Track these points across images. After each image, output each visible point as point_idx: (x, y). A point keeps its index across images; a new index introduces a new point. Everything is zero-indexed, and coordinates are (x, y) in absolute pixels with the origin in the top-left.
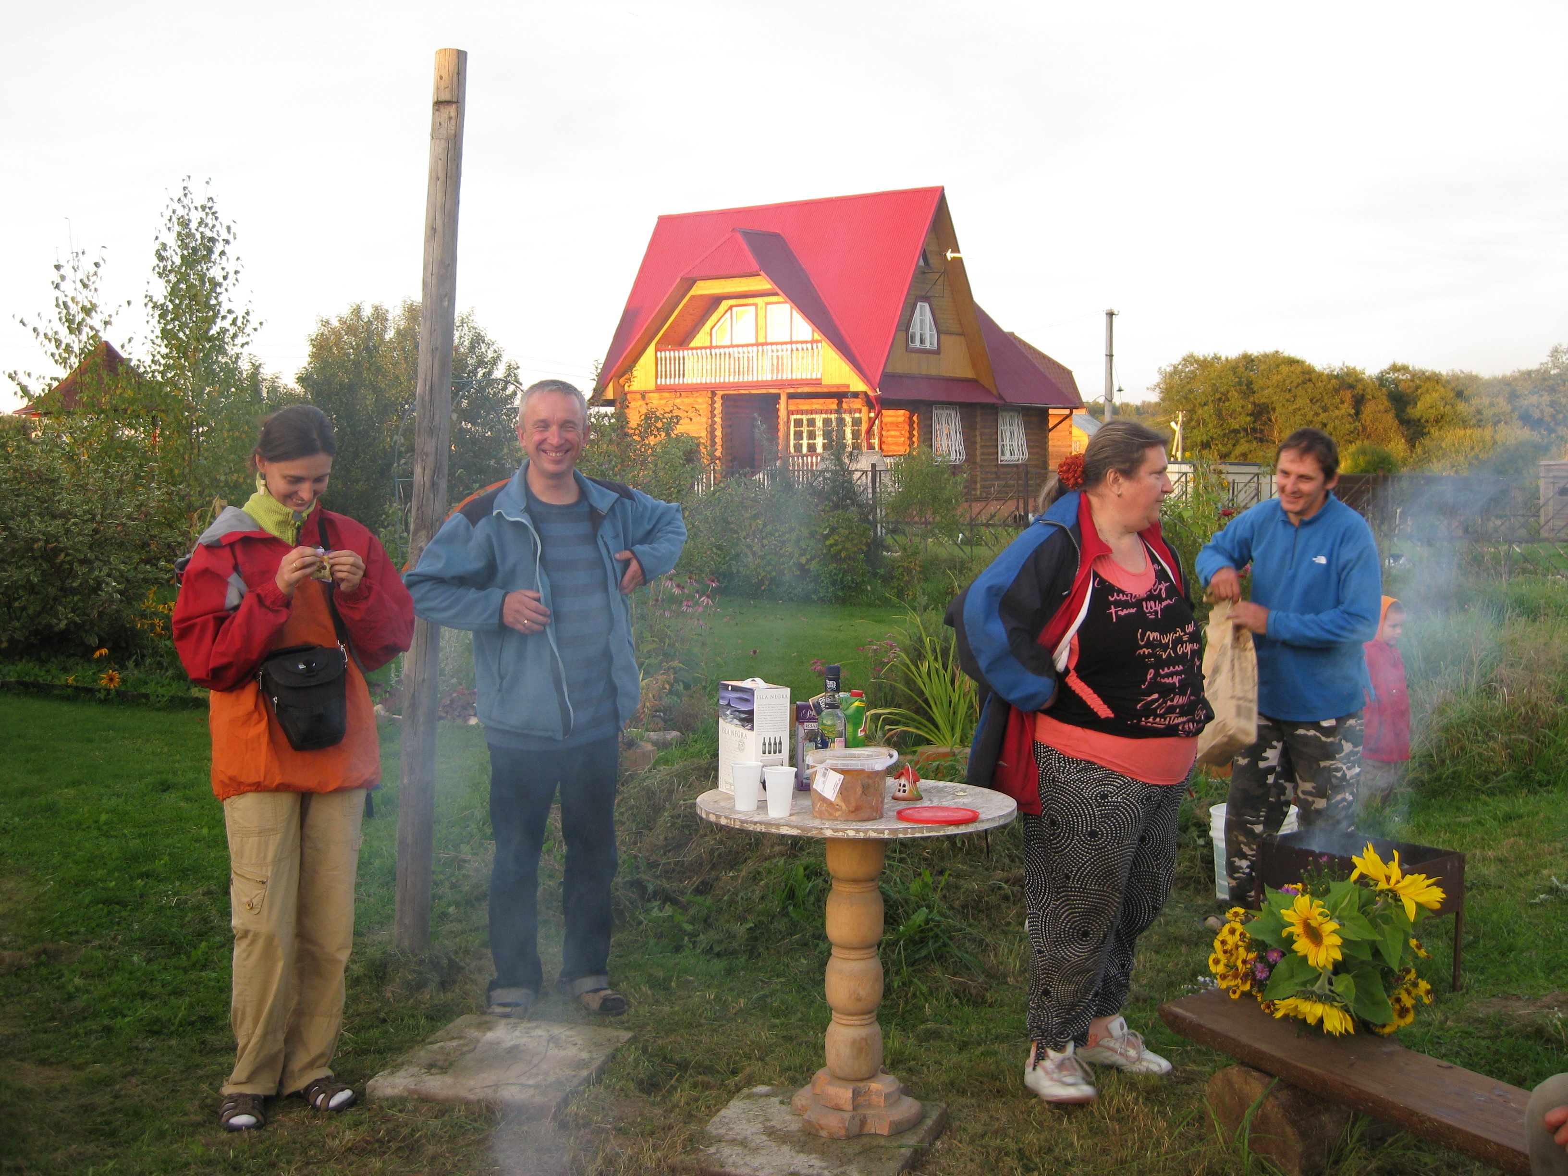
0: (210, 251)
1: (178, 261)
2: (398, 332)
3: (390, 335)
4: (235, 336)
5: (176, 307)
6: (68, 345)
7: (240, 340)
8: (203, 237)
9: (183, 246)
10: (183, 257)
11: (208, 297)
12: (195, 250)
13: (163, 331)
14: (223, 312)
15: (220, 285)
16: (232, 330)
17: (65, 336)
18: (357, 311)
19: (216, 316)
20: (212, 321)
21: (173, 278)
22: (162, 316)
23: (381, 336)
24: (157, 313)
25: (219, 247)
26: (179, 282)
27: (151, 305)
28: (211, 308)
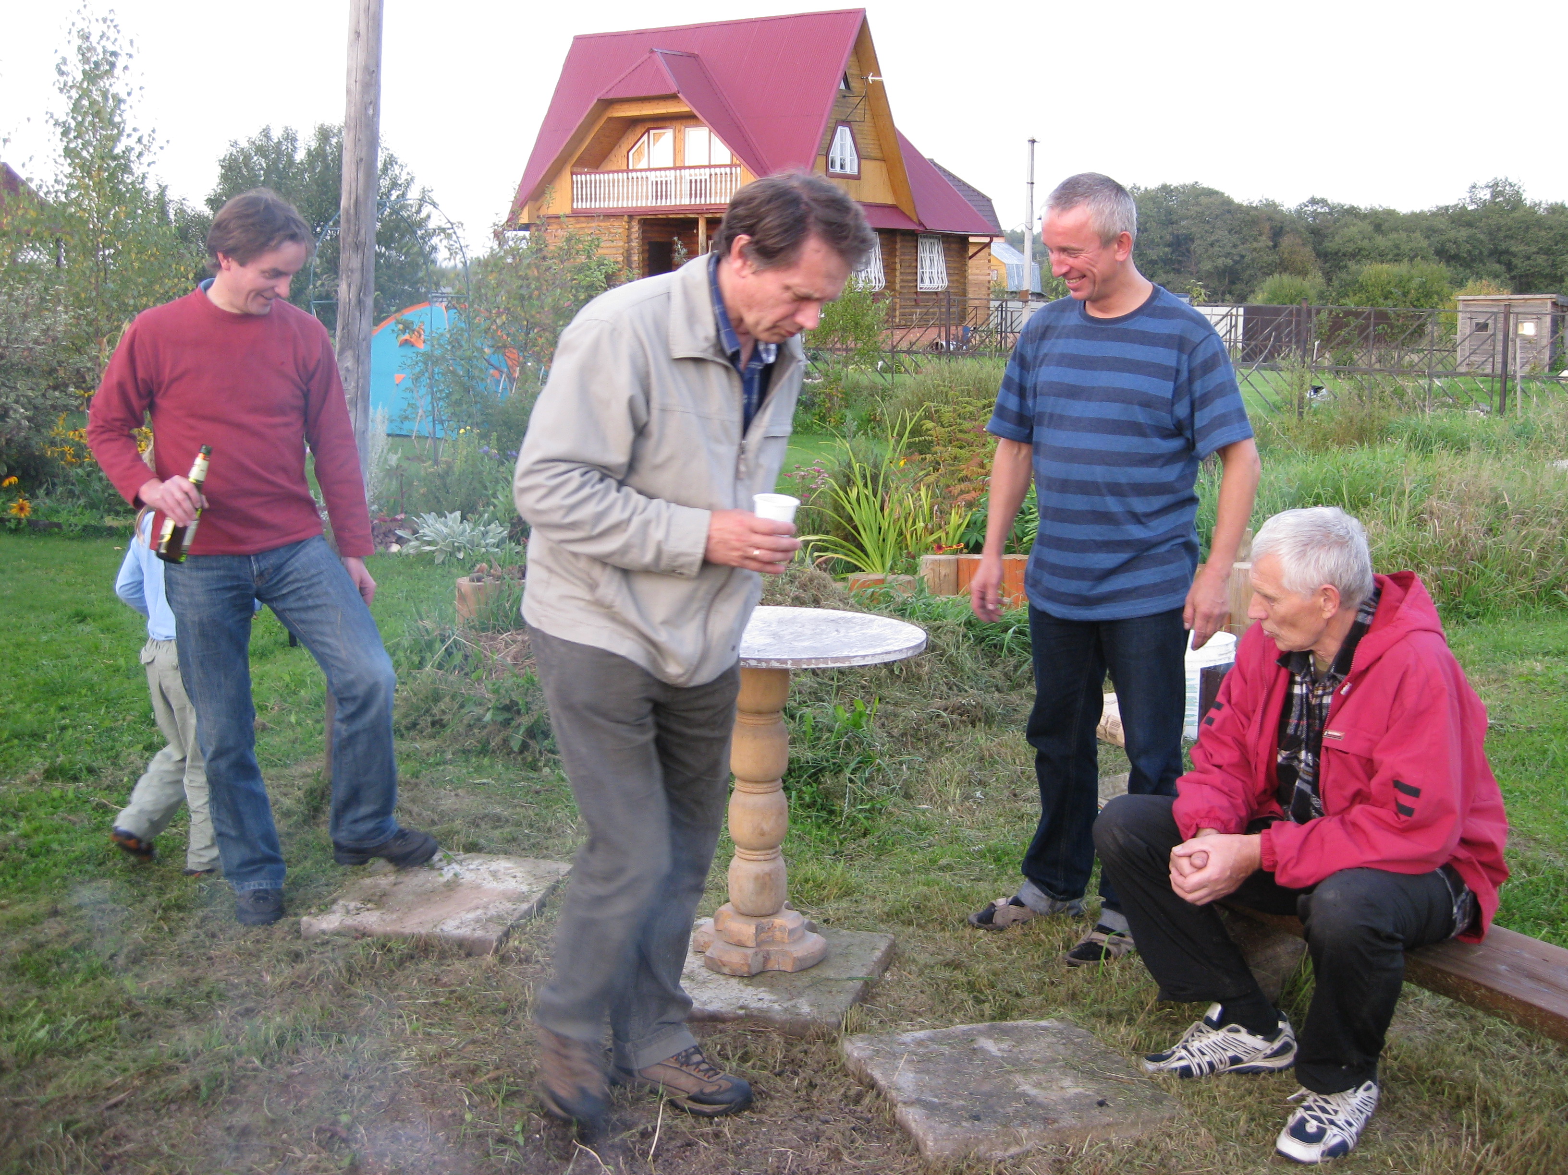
0: (113, 65)
1: (79, 77)
2: (309, 153)
3: (300, 156)
4: (140, 155)
5: (80, 124)
7: (145, 159)
8: (105, 52)
9: (85, 60)
10: (84, 72)
11: (112, 114)
12: (97, 64)
13: (66, 149)
14: (128, 131)
15: (124, 101)
16: (138, 148)
18: (266, 133)
19: (120, 133)
20: (115, 139)
21: (74, 94)
22: (65, 134)
23: (290, 157)
24: (60, 130)
25: (120, 63)
26: (81, 97)
27: (52, 122)
28: (116, 126)
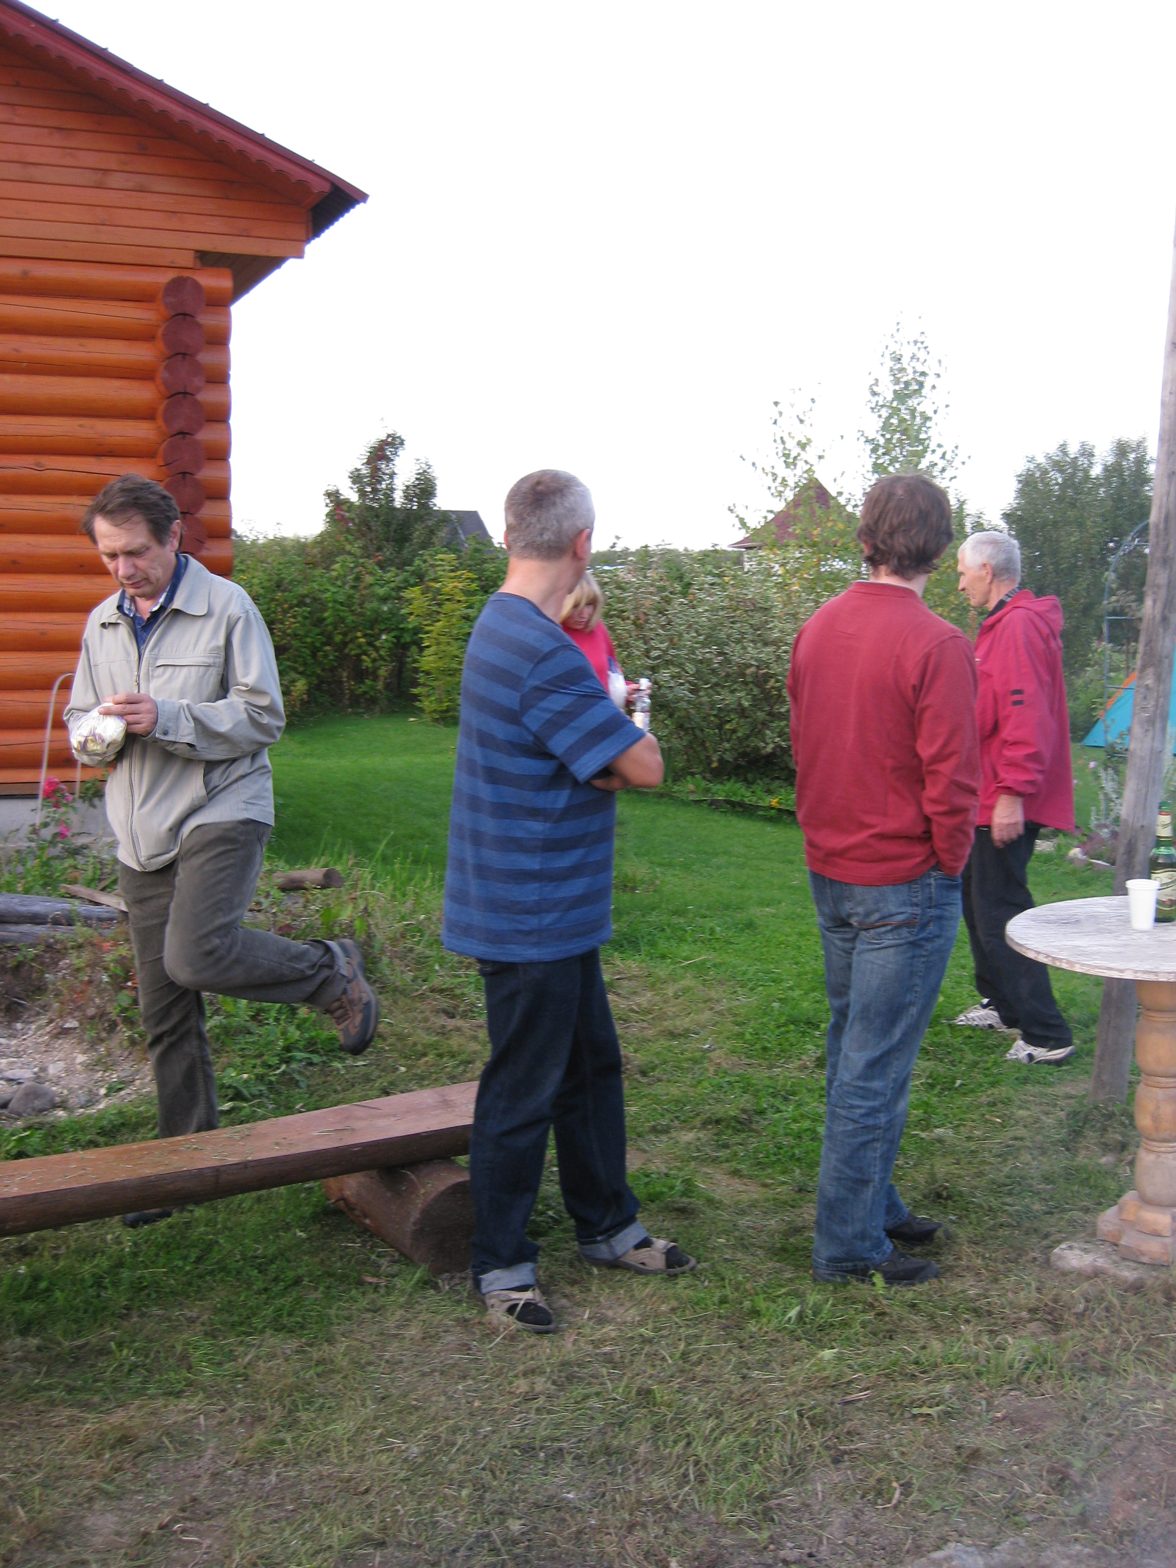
0: (921, 385)
1: (890, 396)
2: (1106, 469)
3: (1096, 471)
4: (943, 470)
5: (889, 441)
6: (784, 480)
7: (948, 474)
8: (915, 372)
9: (897, 381)
10: (895, 392)
11: (919, 431)
12: (907, 384)
13: (875, 464)
14: (933, 446)
15: (929, 419)
16: (941, 464)
17: (782, 471)
18: (1063, 448)
19: (925, 451)
20: (921, 455)
21: (885, 413)
22: (874, 450)
23: (1086, 471)
24: (870, 447)
25: (928, 382)
26: (890, 416)
27: (863, 439)
28: (921, 442)
